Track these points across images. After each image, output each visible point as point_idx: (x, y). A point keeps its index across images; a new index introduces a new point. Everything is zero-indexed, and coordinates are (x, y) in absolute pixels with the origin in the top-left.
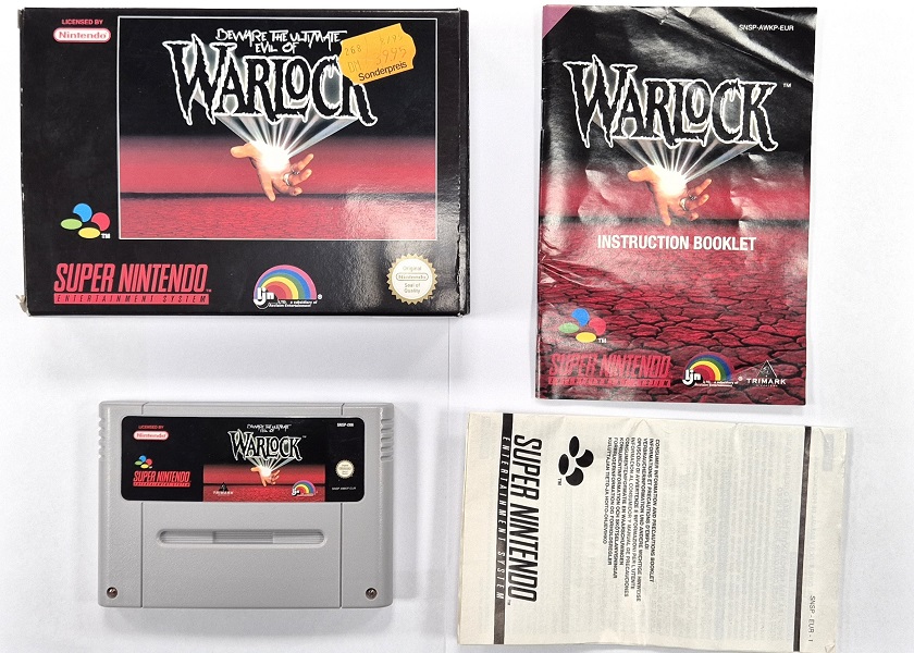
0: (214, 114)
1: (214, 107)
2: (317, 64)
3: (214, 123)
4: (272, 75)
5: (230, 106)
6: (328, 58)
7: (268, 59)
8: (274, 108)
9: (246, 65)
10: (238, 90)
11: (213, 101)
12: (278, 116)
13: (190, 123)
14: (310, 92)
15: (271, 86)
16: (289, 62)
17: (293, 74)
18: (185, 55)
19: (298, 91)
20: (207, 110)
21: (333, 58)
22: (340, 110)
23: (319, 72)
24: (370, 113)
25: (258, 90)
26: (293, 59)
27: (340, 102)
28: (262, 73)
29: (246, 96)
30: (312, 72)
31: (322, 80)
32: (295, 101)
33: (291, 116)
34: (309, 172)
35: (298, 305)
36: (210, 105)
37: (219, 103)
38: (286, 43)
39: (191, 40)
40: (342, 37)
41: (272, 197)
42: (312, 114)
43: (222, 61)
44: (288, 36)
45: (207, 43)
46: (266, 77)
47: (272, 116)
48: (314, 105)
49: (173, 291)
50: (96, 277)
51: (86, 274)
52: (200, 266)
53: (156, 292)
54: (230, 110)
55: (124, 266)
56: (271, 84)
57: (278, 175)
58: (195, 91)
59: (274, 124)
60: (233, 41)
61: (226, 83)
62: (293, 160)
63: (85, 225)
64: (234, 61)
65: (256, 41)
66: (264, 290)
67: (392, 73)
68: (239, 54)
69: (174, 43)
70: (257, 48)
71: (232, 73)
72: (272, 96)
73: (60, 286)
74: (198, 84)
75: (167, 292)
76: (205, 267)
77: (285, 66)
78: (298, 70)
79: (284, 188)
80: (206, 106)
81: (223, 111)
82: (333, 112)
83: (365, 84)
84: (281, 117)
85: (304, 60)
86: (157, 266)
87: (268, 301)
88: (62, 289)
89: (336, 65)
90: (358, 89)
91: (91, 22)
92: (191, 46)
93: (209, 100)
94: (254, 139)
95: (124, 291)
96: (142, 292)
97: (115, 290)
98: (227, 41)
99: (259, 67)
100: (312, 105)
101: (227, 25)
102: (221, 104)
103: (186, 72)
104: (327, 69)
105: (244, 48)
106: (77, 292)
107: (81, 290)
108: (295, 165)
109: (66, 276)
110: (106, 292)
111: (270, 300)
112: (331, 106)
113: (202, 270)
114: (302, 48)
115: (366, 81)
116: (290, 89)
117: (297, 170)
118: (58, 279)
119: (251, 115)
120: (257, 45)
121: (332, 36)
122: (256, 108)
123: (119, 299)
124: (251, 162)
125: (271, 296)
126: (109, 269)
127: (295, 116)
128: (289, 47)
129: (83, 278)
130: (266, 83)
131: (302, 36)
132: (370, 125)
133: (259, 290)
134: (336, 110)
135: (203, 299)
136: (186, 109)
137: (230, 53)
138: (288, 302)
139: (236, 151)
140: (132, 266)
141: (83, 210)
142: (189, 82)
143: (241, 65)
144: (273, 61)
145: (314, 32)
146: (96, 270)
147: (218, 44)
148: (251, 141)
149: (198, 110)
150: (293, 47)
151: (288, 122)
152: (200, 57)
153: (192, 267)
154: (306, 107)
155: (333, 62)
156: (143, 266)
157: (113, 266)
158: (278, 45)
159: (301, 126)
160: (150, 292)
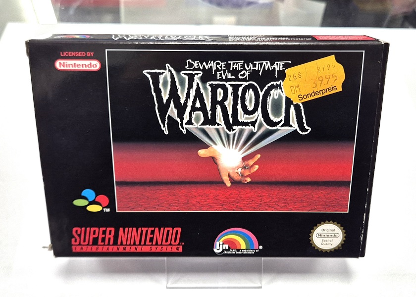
0: (185, 126)
1: (185, 121)
2: (266, 88)
3: (185, 132)
4: (230, 97)
5: (197, 120)
6: (275, 83)
7: (227, 84)
8: (231, 120)
9: (210, 89)
10: (203, 108)
11: (184, 117)
12: (234, 127)
13: (166, 133)
14: (260, 109)
15: (229, 105)
16: (243, 86)
17: (246, 96)
18: (161, 81)
19: (250, 108)
20: (180, 123)
21: (278, 83)
22: (282, 123)
23: (267, 93)
24: (305, 125)
25: (219, 108)
26: (247, 84)
27: (283, 116)
28: (222, 95)
29: (210, 113)
30: (261, 94)
31: (270, 100)
32: (248, 116)
33: (244, 127)
34: (257, 167)
35: (245, 252)
36: (182, 120)
37: (188, 118)
38: (241, 71)
39: (166, 69)
40: (287, 66)
41: (229, 184)
42: (261, 126)
43: (190, 86)
44: (243, 66)
45: (178, 71)
46: (225, 98)
47: (229, 127)
48: (262, 119)
49: (157, 244)
50: (101, 236)
51: (94, 234)
52: (175, 229)
53: (145, 244)
54: (197, 122)
55: (121, 229)
56: (229, 104)
57: (233, 169)
58: (170, 109)
59: (231, 133)
60: (199, 69)
61: (194, 102)
62: (245, 159)
63: (91, 203)
64: (200, 85)
65: (217, 70)
66: (221, 243)
67: (325, 95)
68: (204, 80)
69: (152, 71)
70: (218, 75)
71: (199, 95)
72: (230, 113)
73: (76, 241)
74: (172, 104)
75: (152, 245)
76: (179, 229)
77: (241, 89)
78: (250, 93)
79: (237, 178)
80: (178, 120)
81: (192, 124)
82: (276, 124)
83: (302, 103)
84: (237, 128)
85: (256, 84)
86: (145, 229)
87: (223, 250)
88: (78, 243)
89: (281, 88)
90: (297, 107)
91: (83, 54)
92: (165, 75)
93: (181, 116)
94: (215, 144)
95: (122, 244)
96: (134, 244)
97: (115, 243)
98: (194, 70)
99: (219, 91)
100: (261, 119)
101: (195, 57)
102: (190, 119)
103: (163, 94)
104: (273, 92)
105: (208, 76)
106: (88, 245)
107: (91, 243)
108: (246, 162)
109: (79, 236)
110: (109, 244)
111: (226, 250)
112: (275, 119)
113: (177, 231)
114: (254, 75)
115: (304, 100)
116: (244, 107)
117: (247, 165)
118: (73, 237)
119: (213, 127)
120: (218, 73)
121: (278, 66)
122: (218, 121)
123: (118, 249)
124: (213, 160)
125: (226, 247)
126: (110, 231)
127: (247, 127)
128: (244, 74)
129: (92, 236)
130: (226, 103)
131: (254, 65)
132: (305, 133)
133: (218, 243)
134: (279, 123)
135: (178, 249)
136: (163, 122)
137: (197, 79)
138: (238, 250)
139: (202, 152)
140: (127, 229)
141: (89, 193)
142: (165, 102)
143: (205, 88)
144: (231, 85)
145: (264, 63)
146: (101, 232)
147: (187, 72)
148: (214, 146)
149: (172, 123)
150: (247, 74)
151: (241, 132)
152: (173, 83)
153: (171, 229)
154: (256, 120)
155: (279, 86)
156: (134, 229)
157: (113, 230)
158: (235, 72)
159: (252, 134)
160: (140, 244)
